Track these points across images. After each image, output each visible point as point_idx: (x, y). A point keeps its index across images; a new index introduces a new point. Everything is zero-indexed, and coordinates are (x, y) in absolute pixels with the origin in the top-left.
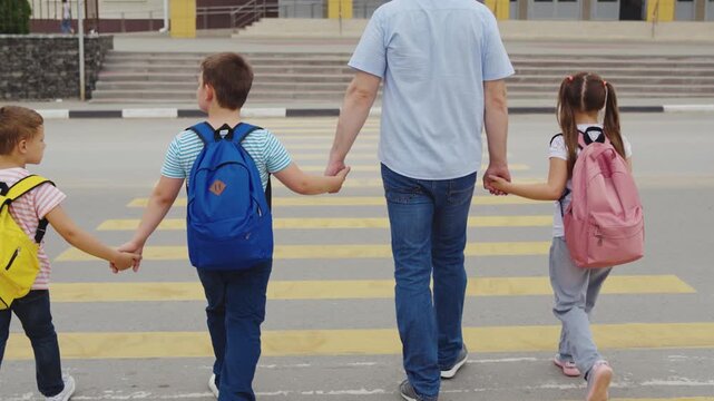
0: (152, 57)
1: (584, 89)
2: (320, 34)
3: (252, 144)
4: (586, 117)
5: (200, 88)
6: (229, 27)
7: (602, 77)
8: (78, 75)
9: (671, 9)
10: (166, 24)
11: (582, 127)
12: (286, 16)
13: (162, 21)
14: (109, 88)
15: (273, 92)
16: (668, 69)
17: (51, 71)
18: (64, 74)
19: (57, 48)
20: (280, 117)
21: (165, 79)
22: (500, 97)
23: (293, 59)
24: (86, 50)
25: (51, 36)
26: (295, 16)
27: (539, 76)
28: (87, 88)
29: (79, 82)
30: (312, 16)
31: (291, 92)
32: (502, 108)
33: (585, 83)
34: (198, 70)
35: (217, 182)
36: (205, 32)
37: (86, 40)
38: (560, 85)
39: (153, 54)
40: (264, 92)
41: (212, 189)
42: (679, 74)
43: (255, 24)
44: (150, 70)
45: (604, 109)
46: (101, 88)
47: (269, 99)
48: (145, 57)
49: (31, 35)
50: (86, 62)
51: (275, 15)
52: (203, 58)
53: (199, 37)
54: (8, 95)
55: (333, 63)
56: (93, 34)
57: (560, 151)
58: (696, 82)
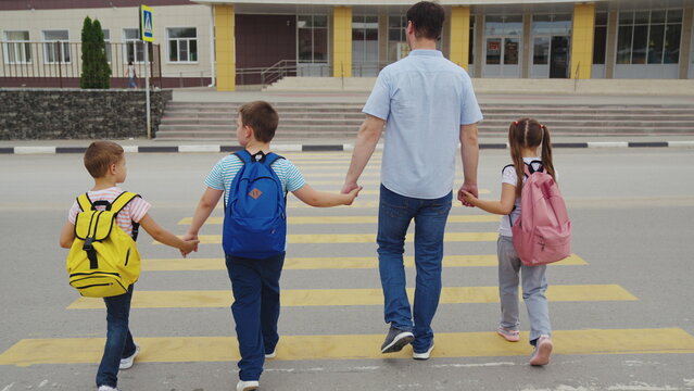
0: (201, 106)
1: (527, 130)
2: (328, 88)
3: (279, 168)
4: (528, 151)
5: (239, 129)
6: (259, 83)
7: (539, 121)
8: (145, 119)
9: (589, 69)
10: (213, 80)
11: (528, 160)
12: (302, 75)
13: (210, 79)
14: (168, 129)
15: (292, 133)
16: (590, 115)
17: (125, 116)
18: (135, 118)
19: (129, 99)
20: (298, 152)
21: (210, 122)
22: (474, 136)
23: (308, 107)
24: (151, 101)
25: (125, 90)
26: (309, 75)
27: (493, 120)
28: (152, 130)
29: (146, 125)
30: (322, 75)
31: (306, 133)
32: (474, 144)
33: (527, 126)
34: (237, 116)
35: (255, 190)
36: (242, 87)
37: (151, 93)
38: (508, 127)
39: (202, 104)
40: (286, 133)
41: (251, 194)
42: (599, 118)
43: (279, 81)
44: (200, 116)
45: (541, 145)
46: (163, 129)
47: (290, 138)
48: (196, 106)
49: (111, 90)
50: (151, 110)
51: (294, 74)
52: (239, 107)
53: (237, 90)
54: (93, 135)
55: (337, 110)
56: (157, 89)
57: (511, 177)
58: (611, 125)
